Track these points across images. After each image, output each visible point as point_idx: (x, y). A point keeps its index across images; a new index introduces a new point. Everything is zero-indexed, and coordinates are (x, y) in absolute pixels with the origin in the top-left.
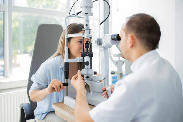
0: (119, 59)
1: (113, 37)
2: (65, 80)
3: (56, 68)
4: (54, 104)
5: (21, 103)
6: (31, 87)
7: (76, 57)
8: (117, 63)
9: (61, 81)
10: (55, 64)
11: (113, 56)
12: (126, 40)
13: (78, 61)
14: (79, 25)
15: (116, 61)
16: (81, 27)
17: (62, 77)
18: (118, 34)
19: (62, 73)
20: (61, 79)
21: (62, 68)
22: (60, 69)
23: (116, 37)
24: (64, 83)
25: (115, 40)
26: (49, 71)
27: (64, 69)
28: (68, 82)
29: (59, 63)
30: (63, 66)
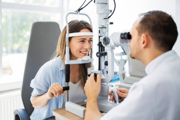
0: (121, 57)
1: (123, 36)
2: (65, 84)
3: (56, 71)
4: (54, 110)
5: (15, 109)
6: (32, 94)
7: (78, 58)
8: (119, 63)
9: (62, 85)
10: (55, 66)
11: (116, 55)
12: (139, 40)
13: (80, 63)
14: (81, 22)
15: (119, 60)
16: (82, 24)
17: (62, 80)
18: (129, 33)
19: (62, 76)
20: (62, 82)
21: (62, 70)
22: (61, 71)
23: (126, 36)
24: (64, 86)
25: (125, 39)
26: (49, 74)
27: (64, 71)
28: (69, 86)
29: (59, 65)
30: (63, 68)
